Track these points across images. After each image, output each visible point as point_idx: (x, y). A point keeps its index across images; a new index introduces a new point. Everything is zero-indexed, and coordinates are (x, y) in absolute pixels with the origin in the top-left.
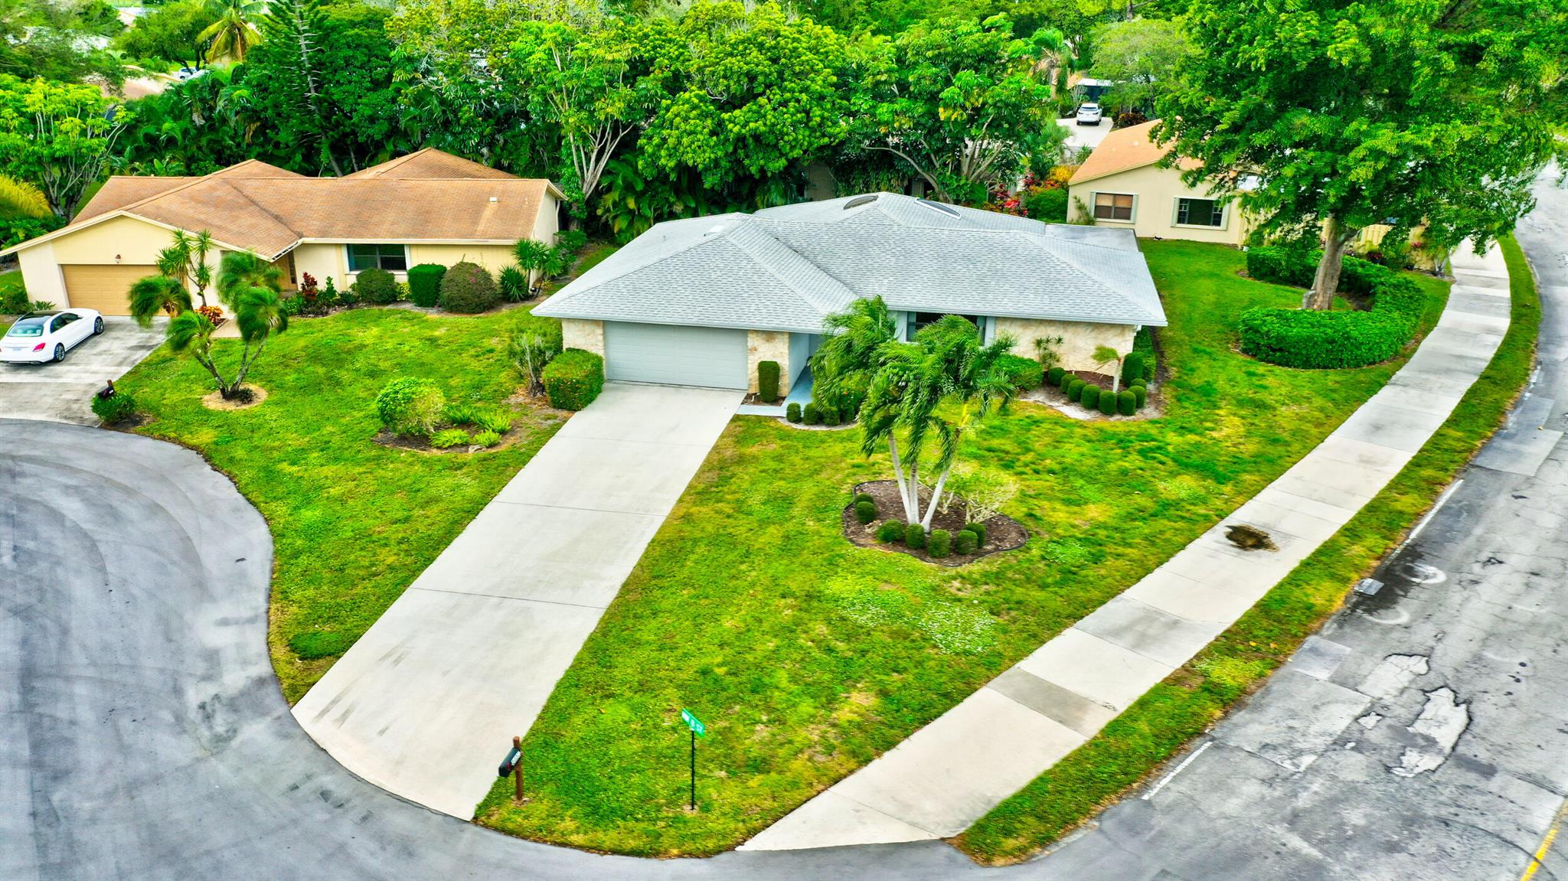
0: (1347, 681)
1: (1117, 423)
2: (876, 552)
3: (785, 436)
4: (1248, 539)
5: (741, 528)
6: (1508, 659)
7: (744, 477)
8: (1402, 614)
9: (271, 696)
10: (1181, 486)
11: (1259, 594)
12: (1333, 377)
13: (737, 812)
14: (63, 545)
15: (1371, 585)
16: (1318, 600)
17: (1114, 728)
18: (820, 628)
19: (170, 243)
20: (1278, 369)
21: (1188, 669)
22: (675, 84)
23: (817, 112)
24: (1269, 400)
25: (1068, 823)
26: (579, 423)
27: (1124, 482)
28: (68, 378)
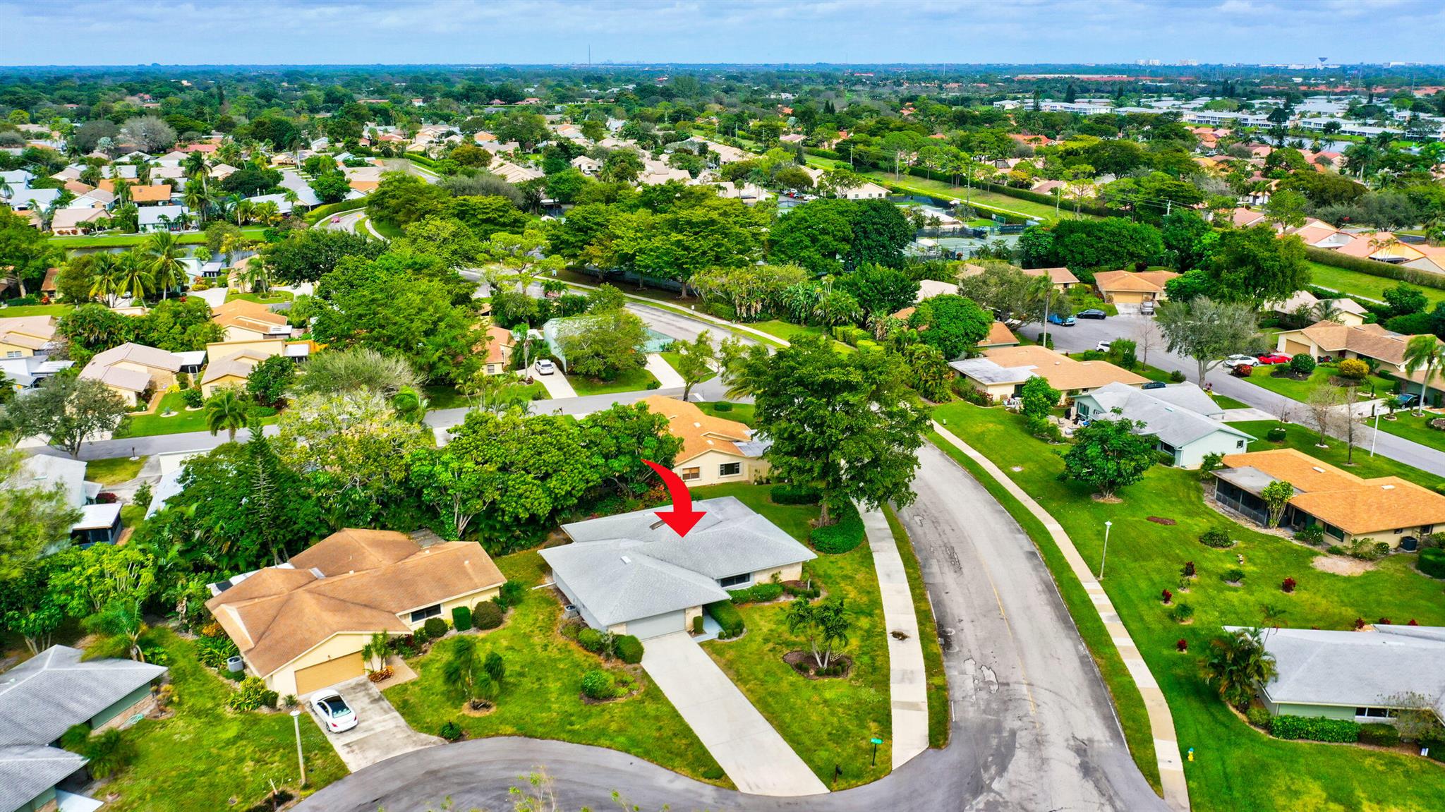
0: (962, 673)
2: (823, 681)
3: (729, 646)
4: (899, 636)
5: (771, 687)
6: (987, 652)
7: (741, 668)
8: (956, 648)
9: (725, 790)
10: (863, 623)
11: (920, 653)
12: (854, 554)
13: (881, 763)
15: (940, 640)
16: (934, 651)
17: (929, 707)
18: (840, 710)
19: (368, 641)
21: (928, 684)
22: (504, 471)
24: (848, 573)
25: (945, 733)
28: (378, 728)
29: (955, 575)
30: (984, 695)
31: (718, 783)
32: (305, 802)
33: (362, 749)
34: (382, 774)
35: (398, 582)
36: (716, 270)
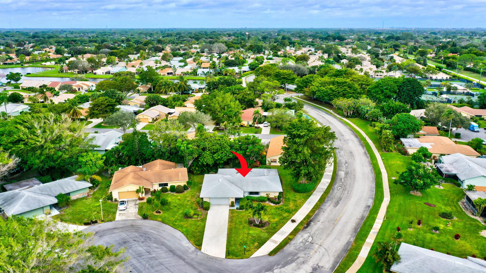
0: (302, 237)
1: (278, 206)
2: (253, 228)
3: (237, 212)
4: (293, 221)
5: (237, 226)
6: (317, 233)
7: (235, 219)
8: (308, 229)
9: (197, 250)
10: (286, 215)
11: (294, 228)
12: (305, 194)
13: (248, 255)
14: (159, 237)
15: (306, 225)
16: (300, 228)
17: (280, 244)
18: (250, 237)
19: (138, 188)
20: (298, 194)
21: (287, 237)
22: (204, 149)
23: (227, 153)
24: (296, 199)
25: (277, 252)
26: (209, 212)
27: (280, 215)
28: (130, 211)
29: (332, 207)
30: (302, 244)
31: (198, 247)
32: (99, 225)
33: (122, 216)
34: (121, 223)
35: (159, 175)
36: (341, 99)
